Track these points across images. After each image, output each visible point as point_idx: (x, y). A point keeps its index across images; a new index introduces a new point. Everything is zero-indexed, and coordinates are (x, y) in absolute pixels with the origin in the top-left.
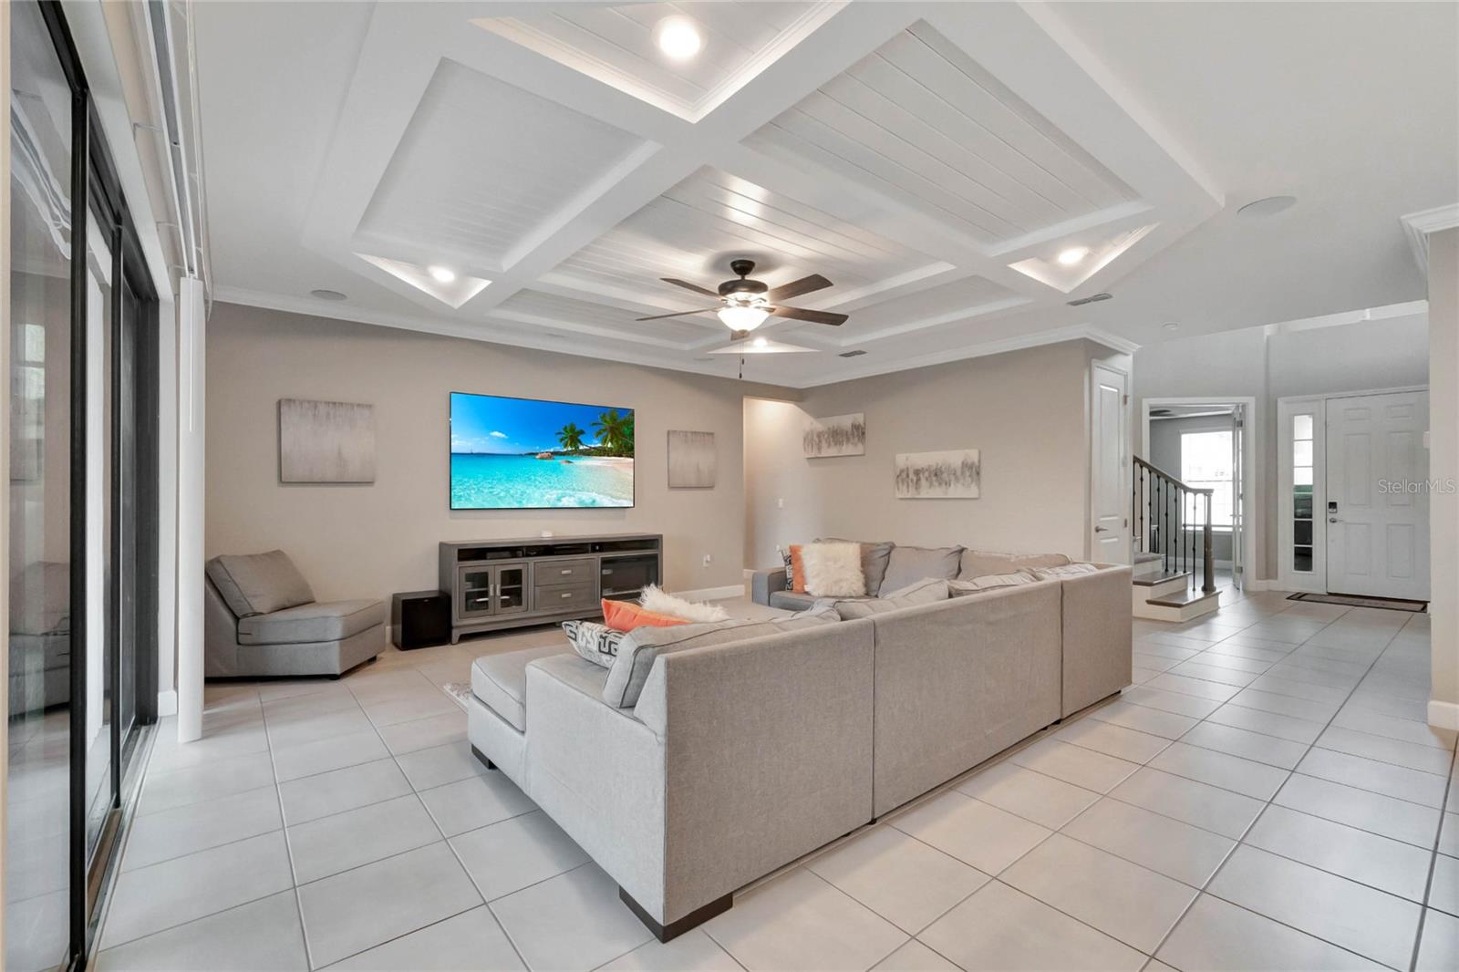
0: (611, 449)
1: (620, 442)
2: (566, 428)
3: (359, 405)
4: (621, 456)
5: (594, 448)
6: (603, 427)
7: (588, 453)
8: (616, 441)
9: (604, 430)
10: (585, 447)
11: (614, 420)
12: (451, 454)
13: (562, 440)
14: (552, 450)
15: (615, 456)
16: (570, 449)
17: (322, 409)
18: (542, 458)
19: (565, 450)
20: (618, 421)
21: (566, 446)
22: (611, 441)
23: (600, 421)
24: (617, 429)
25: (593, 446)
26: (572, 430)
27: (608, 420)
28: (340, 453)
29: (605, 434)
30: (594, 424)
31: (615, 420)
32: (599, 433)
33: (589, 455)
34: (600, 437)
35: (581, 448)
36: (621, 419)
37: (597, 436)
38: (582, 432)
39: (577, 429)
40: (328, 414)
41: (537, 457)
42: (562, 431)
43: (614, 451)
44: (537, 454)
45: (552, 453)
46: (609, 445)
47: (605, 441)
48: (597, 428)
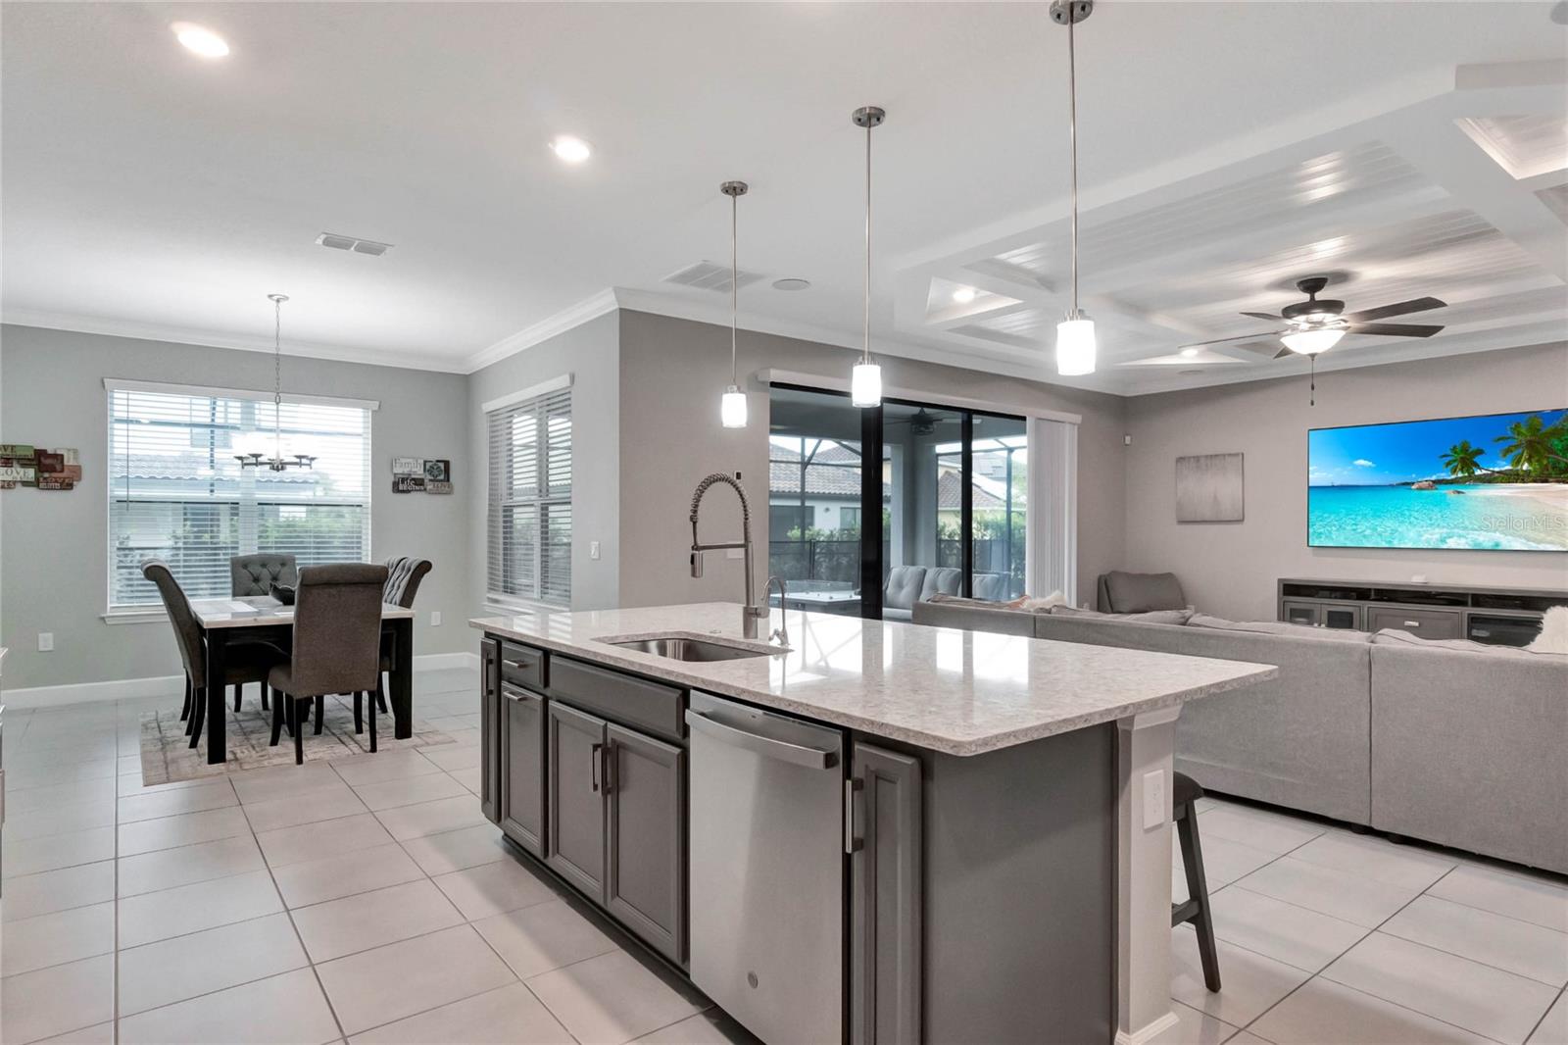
0: (1528, 472)
1: (1545, 462)
2: (1455, 447)
3: (1230, 455)
4: (1546, 481)
5: (1498, 472)
6: (1515, 442)
7: (1489, 479)
8: (1538, 461)
9: (1517, 447)
10: (1484, 472)
11: (1533, 429)
12: (1309, 487)
13: (1448, 464)
14: (1434, 478)
15: (1535, 481)
16: (1460, 475)
17: (1202, 461)
18: (1420, 489)
19: (1453, 477)
20: (1544, 431)
21: (1454, 471)
22: (1529, 460)
23: (1510, 433)
24: (1538, 443)
25: (1497, 469)
26: (1465, 449)
27: (1523, 430)
28: (1215, 497)
29: (1516, 452)
30: (1499, 439)
31: (1539, 430)
32: (1508, 451)
33: (1490, 482)
34: (1510, 456)
35: (1478, 472)
36: (1549, 428)
37: (1505, 456)
38: (1480, 452)
39: (1473, 448)
40: (1207, 465)
41: (1413, 487)
42: (1449, 452)
43: (1533, 474)
44: (1413, 483)
45: (1434, 482)
46: (1526, 467)
47: (1518, 462)
48: (1505, 445)
